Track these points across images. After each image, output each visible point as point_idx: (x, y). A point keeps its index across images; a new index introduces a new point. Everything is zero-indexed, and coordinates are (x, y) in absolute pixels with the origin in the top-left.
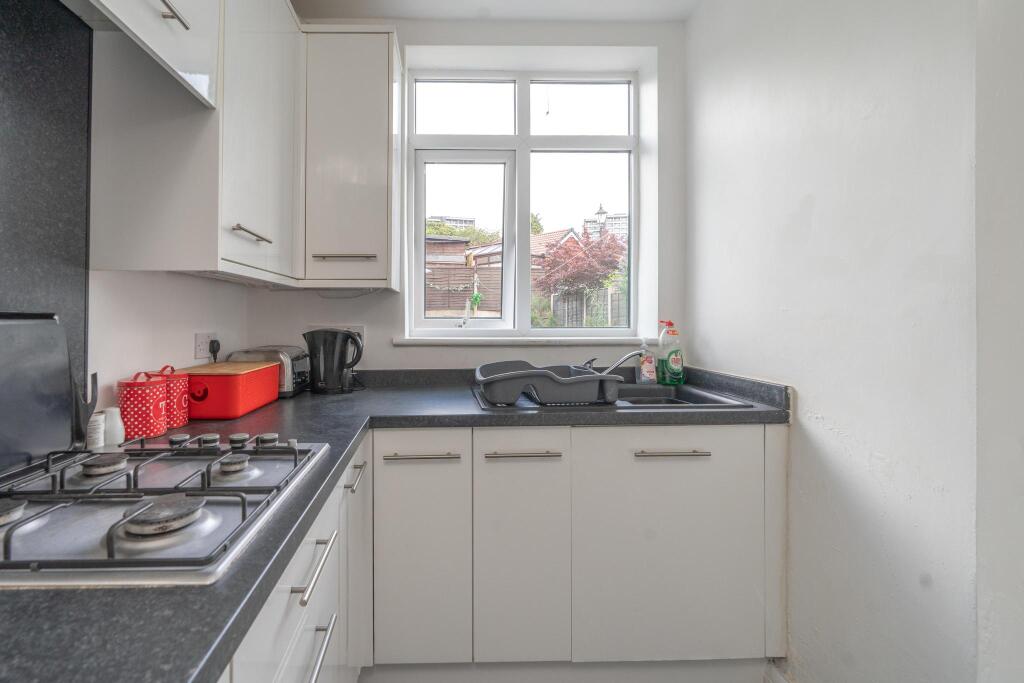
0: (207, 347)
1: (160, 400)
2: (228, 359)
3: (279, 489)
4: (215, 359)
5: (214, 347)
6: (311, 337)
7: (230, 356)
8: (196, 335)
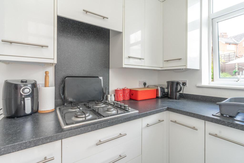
0: (143, 84)
1: (120, 94)
2: (148, 87)
3: (104, 117)
4: (145, 87)
5: (145, 84)
6: (168, 82)
7: (148, 86)
8: (139, 81)
